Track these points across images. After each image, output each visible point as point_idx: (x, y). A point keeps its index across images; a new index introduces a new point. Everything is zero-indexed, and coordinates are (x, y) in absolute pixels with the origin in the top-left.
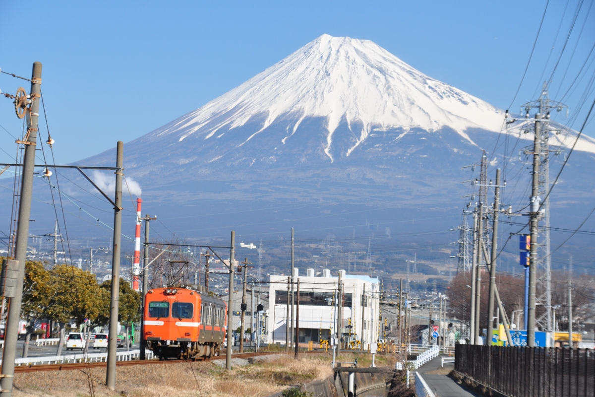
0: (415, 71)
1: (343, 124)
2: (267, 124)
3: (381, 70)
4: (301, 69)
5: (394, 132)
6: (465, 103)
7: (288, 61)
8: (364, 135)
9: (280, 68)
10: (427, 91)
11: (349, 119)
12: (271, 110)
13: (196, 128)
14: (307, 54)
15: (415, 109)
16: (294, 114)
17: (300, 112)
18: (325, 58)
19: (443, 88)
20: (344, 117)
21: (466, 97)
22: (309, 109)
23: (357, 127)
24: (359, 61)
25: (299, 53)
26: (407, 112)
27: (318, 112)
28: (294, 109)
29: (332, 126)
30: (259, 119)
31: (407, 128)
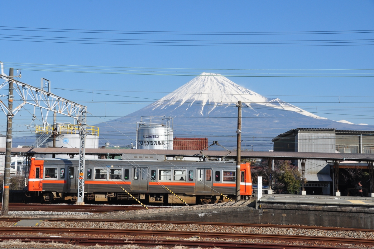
0: (235, 84)
1: (208, 102)
2: (182, 104)
3: (222, 84)
4: (195, 84)
5: (225, 105)
6: (252, 95)
7: (191, 82)
8: (215, 107)
9: (188, 84)
10: (238, 91)
11: (210, 101)
12: (184, 99)
13: (158, 106)
14: (197, 79)
15: (233, 97)
16: (191, 100)
17: (193, 99)
18: (203, 80)
19: (244, 90)
20: (208, 100)
21: (252, 92)
22: (197, 98)
23: (213, 104)
24: (215, 81)
25: (195, 79)
26: (230, 98)
27: (199, 99)
28: (192, 98)
29: (204, 104)
30: (179, 102)
31: (229, 104)
